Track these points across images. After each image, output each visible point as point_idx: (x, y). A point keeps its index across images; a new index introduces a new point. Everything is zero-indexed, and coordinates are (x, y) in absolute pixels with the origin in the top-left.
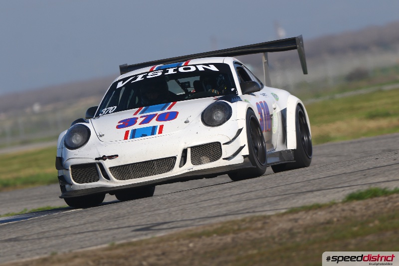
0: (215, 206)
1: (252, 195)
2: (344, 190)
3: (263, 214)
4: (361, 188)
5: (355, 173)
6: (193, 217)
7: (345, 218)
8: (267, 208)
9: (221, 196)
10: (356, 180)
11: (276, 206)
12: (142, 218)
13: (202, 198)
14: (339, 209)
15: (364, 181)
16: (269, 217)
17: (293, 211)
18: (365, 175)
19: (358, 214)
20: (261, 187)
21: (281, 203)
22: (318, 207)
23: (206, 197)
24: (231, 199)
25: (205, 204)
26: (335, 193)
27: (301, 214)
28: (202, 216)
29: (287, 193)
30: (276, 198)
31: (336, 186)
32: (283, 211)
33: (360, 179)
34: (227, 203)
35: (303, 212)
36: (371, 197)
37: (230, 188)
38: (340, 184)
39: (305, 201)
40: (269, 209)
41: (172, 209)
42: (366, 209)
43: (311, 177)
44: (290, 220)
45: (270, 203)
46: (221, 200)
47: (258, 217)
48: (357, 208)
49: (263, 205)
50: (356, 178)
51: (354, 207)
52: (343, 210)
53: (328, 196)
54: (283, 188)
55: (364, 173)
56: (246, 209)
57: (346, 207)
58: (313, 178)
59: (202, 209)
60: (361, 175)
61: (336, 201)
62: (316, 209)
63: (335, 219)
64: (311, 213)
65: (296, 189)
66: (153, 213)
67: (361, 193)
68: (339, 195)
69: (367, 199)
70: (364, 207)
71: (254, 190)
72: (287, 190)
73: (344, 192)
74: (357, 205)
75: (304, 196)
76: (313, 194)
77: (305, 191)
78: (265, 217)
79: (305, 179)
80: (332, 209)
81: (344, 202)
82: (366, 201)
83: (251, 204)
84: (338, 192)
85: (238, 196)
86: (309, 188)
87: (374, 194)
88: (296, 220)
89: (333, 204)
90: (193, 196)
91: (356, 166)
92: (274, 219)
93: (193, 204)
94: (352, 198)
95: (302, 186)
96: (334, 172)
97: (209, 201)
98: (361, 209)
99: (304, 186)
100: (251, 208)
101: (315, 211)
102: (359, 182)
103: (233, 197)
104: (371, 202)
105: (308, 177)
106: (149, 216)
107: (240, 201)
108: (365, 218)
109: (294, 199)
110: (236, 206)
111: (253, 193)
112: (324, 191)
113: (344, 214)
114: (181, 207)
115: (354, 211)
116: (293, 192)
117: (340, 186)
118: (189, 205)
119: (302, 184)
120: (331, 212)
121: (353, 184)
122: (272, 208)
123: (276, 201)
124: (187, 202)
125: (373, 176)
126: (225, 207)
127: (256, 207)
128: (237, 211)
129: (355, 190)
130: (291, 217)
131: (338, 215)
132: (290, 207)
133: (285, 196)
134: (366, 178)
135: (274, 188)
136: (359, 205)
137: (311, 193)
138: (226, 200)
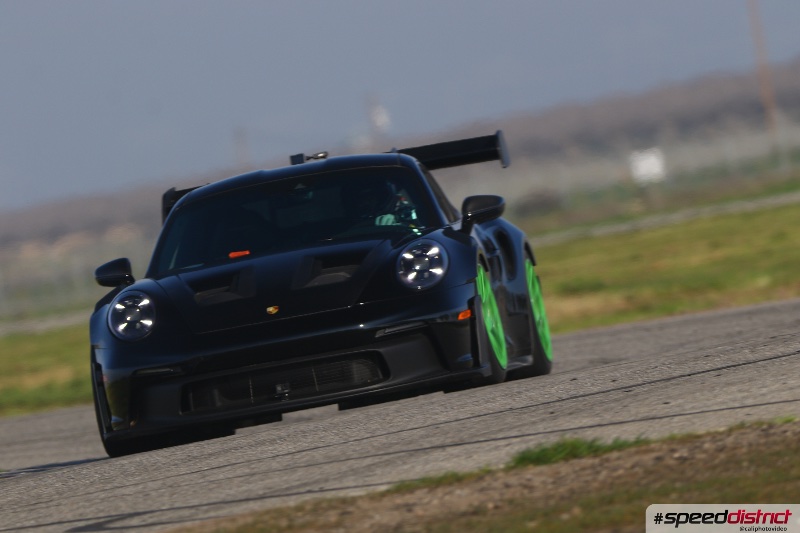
0: (242, 479)
1: (318, 455)
2: (508, 445)
3: (341, 494)
4: (543, 441)
5: (533, 408)
7: (511, 502)
8: (349, 482)
9: (254, 458)
10: (534, 423)
11: (367, 479)
12: (87, 504)
13: (214, 462)
14: (497, 484)
15: (550, 426)
16: (353, 500)
17: (404, 488)
18: (552, 413)
19: (537, 494)
20: (337, 438)
21: (379, 471)
22: (455, 479)
23: (222, 460)
24: (274, 465)
26: (490, 451)
27: (419, 493)
28: (214, 501)
29: (391, 450)
30: (368, 461)
31: (493, 436)
32: (383, 488)
33: (543, 420)
34: (266, 473)
35: (425, 491)
36: (566, 459)
37: (273, 442)
38: (501, 431)
39: (428, 467)
40: (354, 484)
41: (150, 484)
42: (554, 483)
43: (442, 418)
44: (398, 507)
45: (354, 472)
46: (253, 466)
47: (330, 500)
48: (537, 482)
49: (343, 475)
50: (533, 419)
51: (529, 480)
52: (507, 486)
53: (475, 457)
54: (383, 440)
55: (552, 408)
56: (305, 484)
57: (513, 480)
58: (445, 419)
59: (212, 486)
60: (545, 413)
61: (494, 468)
62: (450, 484)
63: (490, 505)
64: (440, 492)
65: (410, 443)
66: (110, 495)
67: (544, 451)
68: (497, 455)
69: (556, 462)
70: (551, 480)
71: (321, 445)
72: (391, 445)
73: (508, 448)
74: (535, 474)
75: (426, 457)
76: (444, 453)
77: (428, 446)
78: (345, 501)
79: (428, 423)
80: (484, 484)
81: (508, 469)
82: (555, 466)
83: (315, 473)
84: (497, 448)
85: (289, 456)
86: (437, 441)
87: (570, 451)
88: (409, 507)
89: (485, 474)
90: (195, 458)
91: (533, 394)
92: (364, 504)
93: (193, 476)
94: (525, 460)
95: (422, 437)
96: (490, 405)
97: (229, 468)
98: (544, 483)
99: (427, 436)
100: (317, 482)
101: (450, 489)
102: (540, 427)
103: (278, 459)
104: (564, 468)
105: (436, 416)
106: (103, 500)
107: (293, 469)
108: (552, 503)
109: (405, 463)
110: (285, 478)
111: (321, 451)
112: (467, 446)
113: (509, 494)
114: (169, 482)
115: (529, 487)
116: (405, 448)
117: (500, 436)
118: (186, 477)
119: (422, 432)
120: (483, 490)
121: (528, 432)
122: (360, 482)
123: (369, 467)
124: (183, 470)
125: (570, 414)
126: (262, 480)
127: (326, 480)
128: (288, 489)
129: (531, 444)
130: (400, 500)
131: (496, 495)
132: (396, 479)
133: (386, 457)
134: (555, 418)
135: (365, 441)
136: (541, 474)
137: (440, 450)
138: (263, 467)
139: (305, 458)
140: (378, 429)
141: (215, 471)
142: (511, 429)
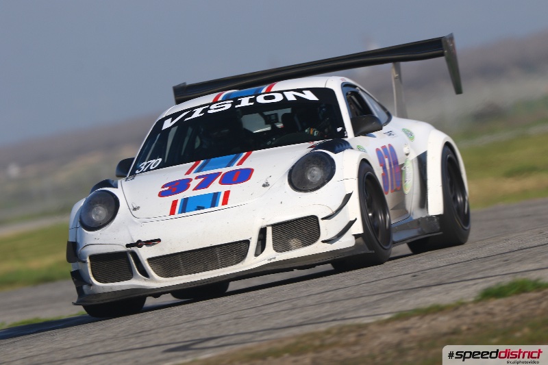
0: (286, 312)
1: (340, 294)
2: (475, 284)
3: (358, 321)
4: (501, 281)
5: (492, 258)
6: (253, 329)
7: (479, 325)
8: (362, 313)
9: (294, 297)
10: (493, 268)
11: (375, 310)
12: (178, 332)
14: (469, 312)
15: (505, 270)
16: (365, 326)
17: (402, 316)
18: (506, 261)
19: (497, 319)
21: (383, 305)
22: (438, 310)
24: (309, 301)
25: (271, 310)
26: (461, 289)
27: (413, 320)
28: (266, 328)
29: (391, 290)
30: (375, 298)
31: (464, 278)
32: (387, 317)
33: (500, 266)
34: (303, 308)
35: (417, 318)
36: (518, 293)
38: (469, 274)
39: (419, 301)
41: (222, 318)
42: (509, 311)
43: (427, 266)
44: (398, 330)
45: (366, 305)
46: (294, 303)
47: (349, 326)
48: (497, 310)
49: (358, 308)
50: (492, 266)
51: (492, 309)
52: (476, 314)
53: (452, 293)
54: (385, 282)
55: (505, 257)
56: (331, 315)
57: (480, 309)
58: (428, 267)
59: (265, 317)
60: (500, 261)
61: (465, 301)
62: (435, 313)
63: (464, 327)
64: (428, 318)
65: (405, 284)
66: (194, 325)
67: (502, 288)
68: (468, 292)
69: (510, 295)
70: (507, 309)
71: (341, 287)
72: (392, 286)
73: (476, 286)
74: (495, 305)
75: (416, 294)
76: (430, 291)
77: (418, 286)
78: (360, 327)
80: (458, 313)
81: (476, 302)
82: (509, 299)
83: (338, 307)
84: (467, 287)
85: (318, 296)
86: (424, 282)
87: (520, 288)
88: (406, 330)
89: (458, 306)
91: (491, 247)
92: (374, 329)
93: (251, 310)
94: (488, 294)
96: (460, 256)
98: (502, 311)
100: (339, 313)
101: (434, 316)
102: (498, 271)
103: (312, 297)
104: (516, 300)
105: (421, 265)
106: (189, 328)
107: (321, 304)
108: (508, 325)
109: (402, 299)
110: (316, 311)
113: (477, 319)
114: (234, 315)
115: (491, 314)
116: (401, 288)
117: (470, 277)
118: (246, 311)
120: (458, 317)
121: (490, 275)
122: (370, 313)
123: (376, 302)
125: (519, 261)
126: (301, 313)
127: (346, 312)
128: (320, 318)
129: (492, 283)
130: (399, 325)
131: (467, 320)
132: (396, 310)
133: (388, 295)
134: (508, 264)
135: (372, 283)
136: (499, 305)
137: (425, 289)
138: (300, 303)
139: (330, 296)
140: (382, 275)
141: (266, 307)
142: (477, 272)
